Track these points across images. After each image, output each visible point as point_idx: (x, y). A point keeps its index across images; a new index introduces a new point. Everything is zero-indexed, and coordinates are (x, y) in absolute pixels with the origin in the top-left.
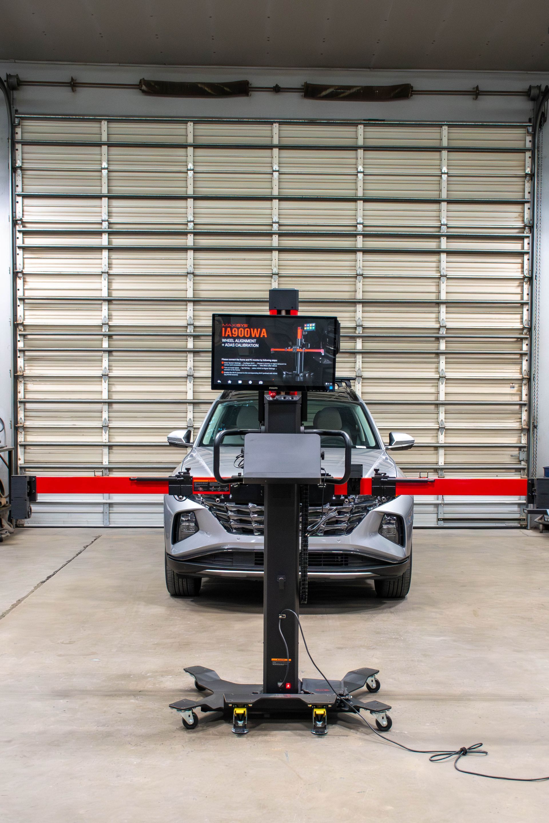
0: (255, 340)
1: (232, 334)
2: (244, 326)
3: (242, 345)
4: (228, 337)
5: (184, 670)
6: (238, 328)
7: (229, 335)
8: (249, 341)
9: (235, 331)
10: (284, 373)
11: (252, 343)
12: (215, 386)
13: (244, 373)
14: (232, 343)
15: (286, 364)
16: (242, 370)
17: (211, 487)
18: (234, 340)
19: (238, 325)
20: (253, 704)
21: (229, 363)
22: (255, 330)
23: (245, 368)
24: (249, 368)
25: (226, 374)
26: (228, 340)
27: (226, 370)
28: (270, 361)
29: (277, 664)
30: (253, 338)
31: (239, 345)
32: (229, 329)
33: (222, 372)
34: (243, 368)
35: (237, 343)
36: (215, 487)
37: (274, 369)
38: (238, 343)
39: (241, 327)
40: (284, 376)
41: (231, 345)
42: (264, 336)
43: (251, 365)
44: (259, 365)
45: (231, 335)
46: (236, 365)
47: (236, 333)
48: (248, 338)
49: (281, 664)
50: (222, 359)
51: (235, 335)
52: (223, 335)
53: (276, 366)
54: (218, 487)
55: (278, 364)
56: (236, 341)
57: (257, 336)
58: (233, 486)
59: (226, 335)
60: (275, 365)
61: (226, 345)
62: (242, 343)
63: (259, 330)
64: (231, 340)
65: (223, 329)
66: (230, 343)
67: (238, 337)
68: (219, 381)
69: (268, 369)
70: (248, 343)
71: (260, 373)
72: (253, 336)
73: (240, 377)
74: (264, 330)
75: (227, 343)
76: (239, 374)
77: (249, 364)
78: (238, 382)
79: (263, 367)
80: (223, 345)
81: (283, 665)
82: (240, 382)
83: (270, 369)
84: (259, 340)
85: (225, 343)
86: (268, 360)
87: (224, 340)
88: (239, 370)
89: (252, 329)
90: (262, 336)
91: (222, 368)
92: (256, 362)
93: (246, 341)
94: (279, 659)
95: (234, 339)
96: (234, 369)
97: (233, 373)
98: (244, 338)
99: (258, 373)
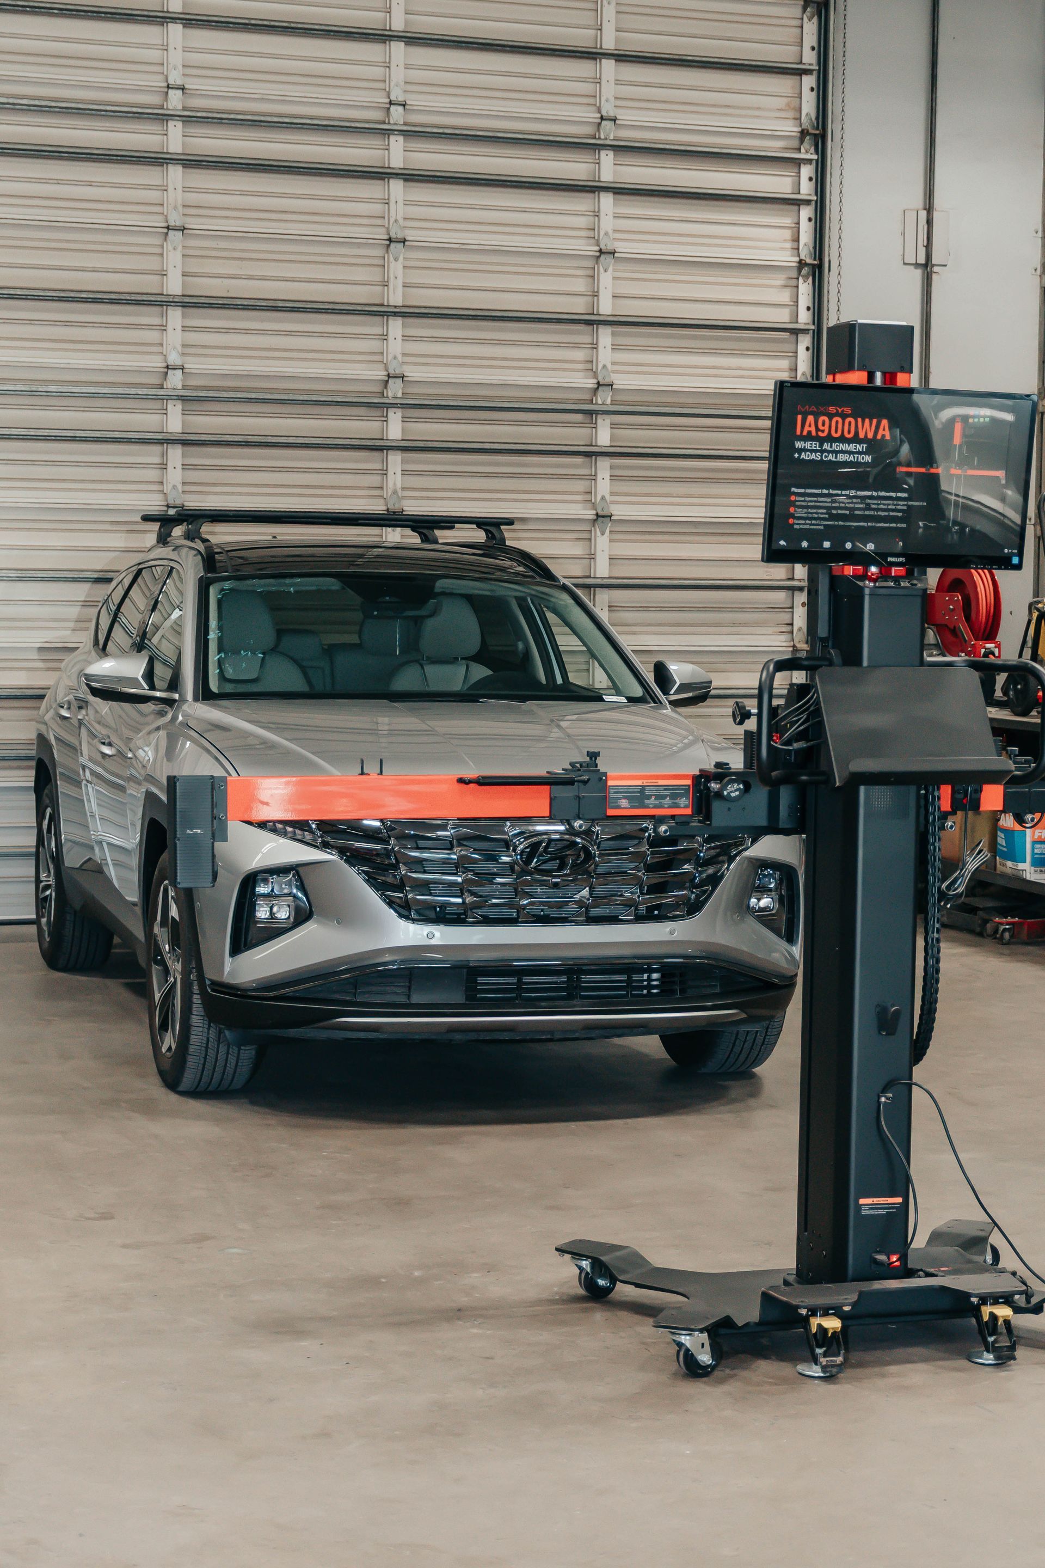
0: (865, 445)
1: (817, 429)
2: (843, 411)
3: (836, 458)
4: (809, 438)
5: (557, 1249)
6: (831, 417)
7: (809, 432)
8: (851, 447)
9: (823, 425)
10: (921, 524)
11: (859, 453)
12: (772, 555)
13: (836, 523)
14: (816, 451)
15: (925, 504)
16: (832, 517)
17: (649, 797)
18: (821, 446)
19: (832, 409)
20: (854, 1305)
21: (807, 499)
22: (867, 421)
23: (840, 512)
24: (847, 512)
25: (799, 525)
26: (808, 445)
27: (799, 515)
28: (894, 495)
29: (872, 1212)
30: (860, 441)
31: (831, 457)
32: (811, 418)
33: (791, 521)
34: (834, 512)
35: (826, 451)
36: (658, 797)
37: (900, 514)
38: (829, 452)
39: (837, 414)
40: (921, 530)
41: (813, 456)
42: (883, 436)
43: (852, 505)
44: (869, 504)
45: (814, 434)
46: (821, 504)
47: (826, 428)
48: (849, 441)
49: (881, 1212)
50: (793, 489)
51: (823, 431)
52: (798, 432)
53: (905, 508)
54: (664, 797)
55: (910, 503)
56: (826, 446)
57: (870, 436)
58: (729, 793)
59: (805, 433)
60: (902, 505)
61: (803, 456)
62: (836, 453)
63: (875, 421)
64: (815, 445)
65: (800, 417)
66: (812, 451)
67: (830, 439)
68: (782, 543)
69: (887, 514)
70: (850, 453)
71: (870, 524)
72: (862, 435)
73: (828, 533)
74: (885, 422)
75: (805, 450)
76: (825, 525)
77: (849, 503)
78: (822, 545)
79: (878, 510)
80: (796, 455)
81: (884, 1212)
82: (827, 544)
83: (892, 514)
84: (873, 445)
85: (800, 451)
86: (888, 494)
87: (798, 445)
88: (827, 516)
89: (860, 420)
90: (879, 437)
91: (792, 510)
92: (863, 498)
93: (845, 447)
94: (876, 1201)
95: (822, 441)
96: (817, 513)
97: (814, 522)
98: (842, 439)
99: (865, 524)
